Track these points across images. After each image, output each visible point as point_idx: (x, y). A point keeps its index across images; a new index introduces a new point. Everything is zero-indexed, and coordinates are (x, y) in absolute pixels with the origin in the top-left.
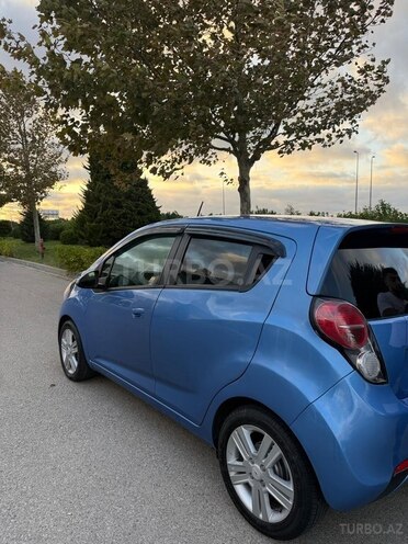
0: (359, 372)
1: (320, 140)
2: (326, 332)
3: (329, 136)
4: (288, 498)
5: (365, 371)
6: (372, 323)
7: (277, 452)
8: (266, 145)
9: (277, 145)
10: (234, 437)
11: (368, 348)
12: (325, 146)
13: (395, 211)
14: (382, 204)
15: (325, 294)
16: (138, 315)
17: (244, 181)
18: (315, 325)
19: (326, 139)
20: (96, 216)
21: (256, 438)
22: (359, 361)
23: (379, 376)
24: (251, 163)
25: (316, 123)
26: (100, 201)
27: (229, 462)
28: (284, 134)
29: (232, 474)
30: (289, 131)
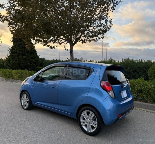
0: (110, 96)
1: (94, 40)
2: (104, 88)
3: (97, 39)
4: (96, 125)
5: (111, 95)
6: (112, 86)
7: (93, 115)
8: (78, 40)
9: (82, 40)
10: (83, 114)
11: (111, 91)
12: (95, 41)
13: (115, 61)
14: (111, 58)
15: (103, 80)
16: (53, 87)
17: (71, 50)
18: (101, 86)
19: (96, 39)
20: (15, 58)
21: (88, 113)
22: (110, 94)
23: (114, 97)
24: (74, 44)
25: (93, 35)
26: (16, 53)
27: (81, 121)
28: (84, 37)
29: (82, 123)
30: (85, 36)
